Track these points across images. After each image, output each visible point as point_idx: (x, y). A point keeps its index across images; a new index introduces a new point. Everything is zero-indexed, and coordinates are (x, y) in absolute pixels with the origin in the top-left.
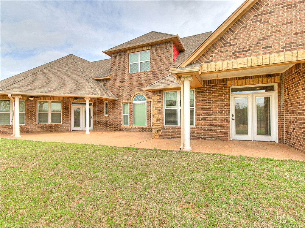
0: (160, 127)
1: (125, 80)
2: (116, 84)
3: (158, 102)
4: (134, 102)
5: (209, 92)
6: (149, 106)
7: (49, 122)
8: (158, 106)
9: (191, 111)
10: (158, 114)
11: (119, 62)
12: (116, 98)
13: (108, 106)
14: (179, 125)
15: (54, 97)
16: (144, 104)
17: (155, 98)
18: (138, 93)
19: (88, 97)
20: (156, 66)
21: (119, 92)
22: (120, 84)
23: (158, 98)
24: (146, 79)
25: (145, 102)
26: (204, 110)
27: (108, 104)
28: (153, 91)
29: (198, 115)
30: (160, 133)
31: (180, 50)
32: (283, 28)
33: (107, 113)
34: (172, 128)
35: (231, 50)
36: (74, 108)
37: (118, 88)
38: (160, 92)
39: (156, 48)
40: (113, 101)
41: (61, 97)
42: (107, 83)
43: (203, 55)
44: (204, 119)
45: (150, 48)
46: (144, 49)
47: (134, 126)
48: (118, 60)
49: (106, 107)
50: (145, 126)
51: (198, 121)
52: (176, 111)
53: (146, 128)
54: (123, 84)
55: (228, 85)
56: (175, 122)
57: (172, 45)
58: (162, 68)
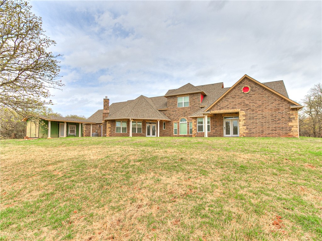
0: (196, 133)
1: (176, 111)
2: (170, 112)
3: (195, 122)
4: (180, 122)
5: (216, 118)
6: (188, 124)
7: (137, 132)
8: (195, 124)
9: (208, 126)
10: (195, 127)
11: (172, 101)
12: (170, 120)
13: (166, 124)
14: (204, 132)
15: (139, 120)
16: (186, 123)
17: (193, 121)
18: (183, 117)
19: (159, 120)
20: (192, 105)
21: (172, 117)
22: (172, 113)
23: (195, 120)
24: (187, 111)
25: (186, 122)
26: (214, 125)
27: (165, 123)
28: (193, 118)
29: (211, 127)
30: (196, 135)
31: (204, 96)
32: (232, 103)
33: (164, 128)
34: (201, 133)
35: (219, 107)
36: (147, 125)
37: (172, 115)
38: (196, 118)
39: (192, 96)
40: (169, 122)
41: (142, 119)
42: (165, 112)
43: (211, 108)
44: (214, 129)
45: (189, 95)
46: (186, 95)
47: (180, 134)
48: (171, 100)
49: (164, 124)
50: (186, 134)
51: (211, 130)
52: (202, 126)
53: (187, 135)
54: (174, 113)
55: (223, 116)
56: (202, 131)
57: (200, 95)
58: (195, 105)
